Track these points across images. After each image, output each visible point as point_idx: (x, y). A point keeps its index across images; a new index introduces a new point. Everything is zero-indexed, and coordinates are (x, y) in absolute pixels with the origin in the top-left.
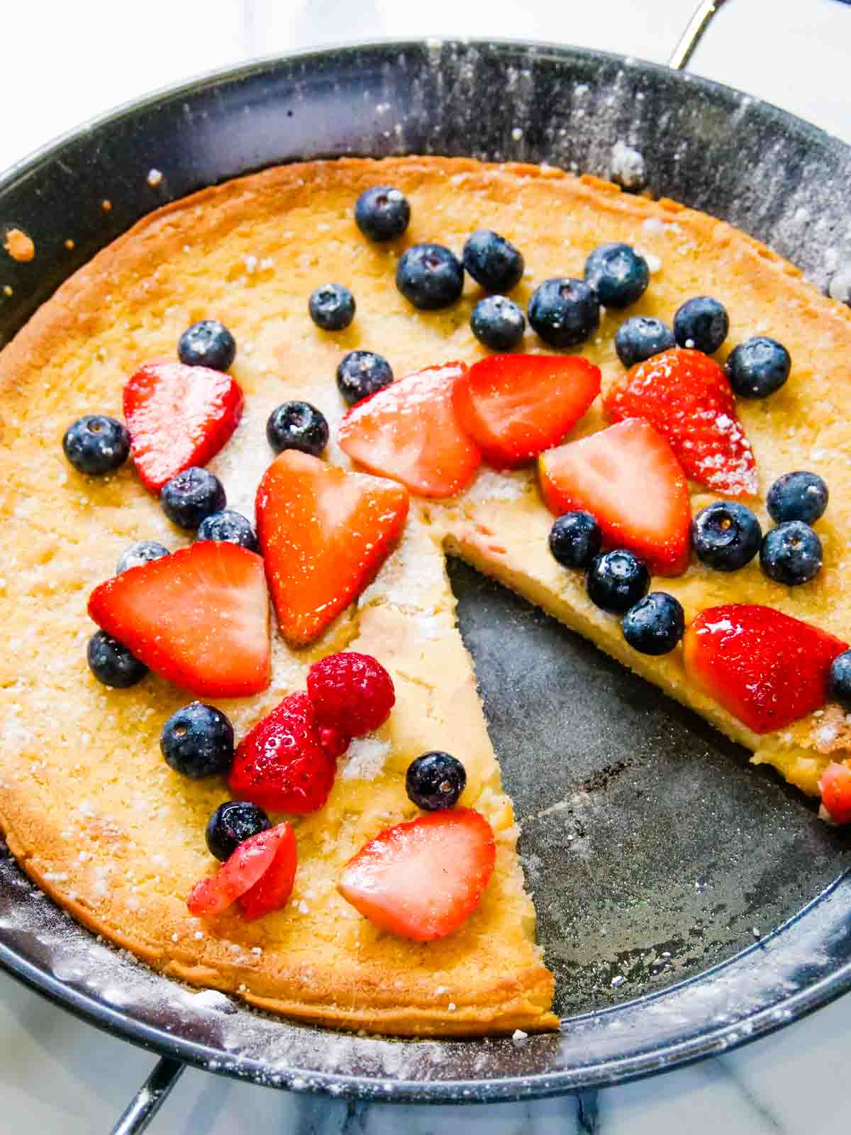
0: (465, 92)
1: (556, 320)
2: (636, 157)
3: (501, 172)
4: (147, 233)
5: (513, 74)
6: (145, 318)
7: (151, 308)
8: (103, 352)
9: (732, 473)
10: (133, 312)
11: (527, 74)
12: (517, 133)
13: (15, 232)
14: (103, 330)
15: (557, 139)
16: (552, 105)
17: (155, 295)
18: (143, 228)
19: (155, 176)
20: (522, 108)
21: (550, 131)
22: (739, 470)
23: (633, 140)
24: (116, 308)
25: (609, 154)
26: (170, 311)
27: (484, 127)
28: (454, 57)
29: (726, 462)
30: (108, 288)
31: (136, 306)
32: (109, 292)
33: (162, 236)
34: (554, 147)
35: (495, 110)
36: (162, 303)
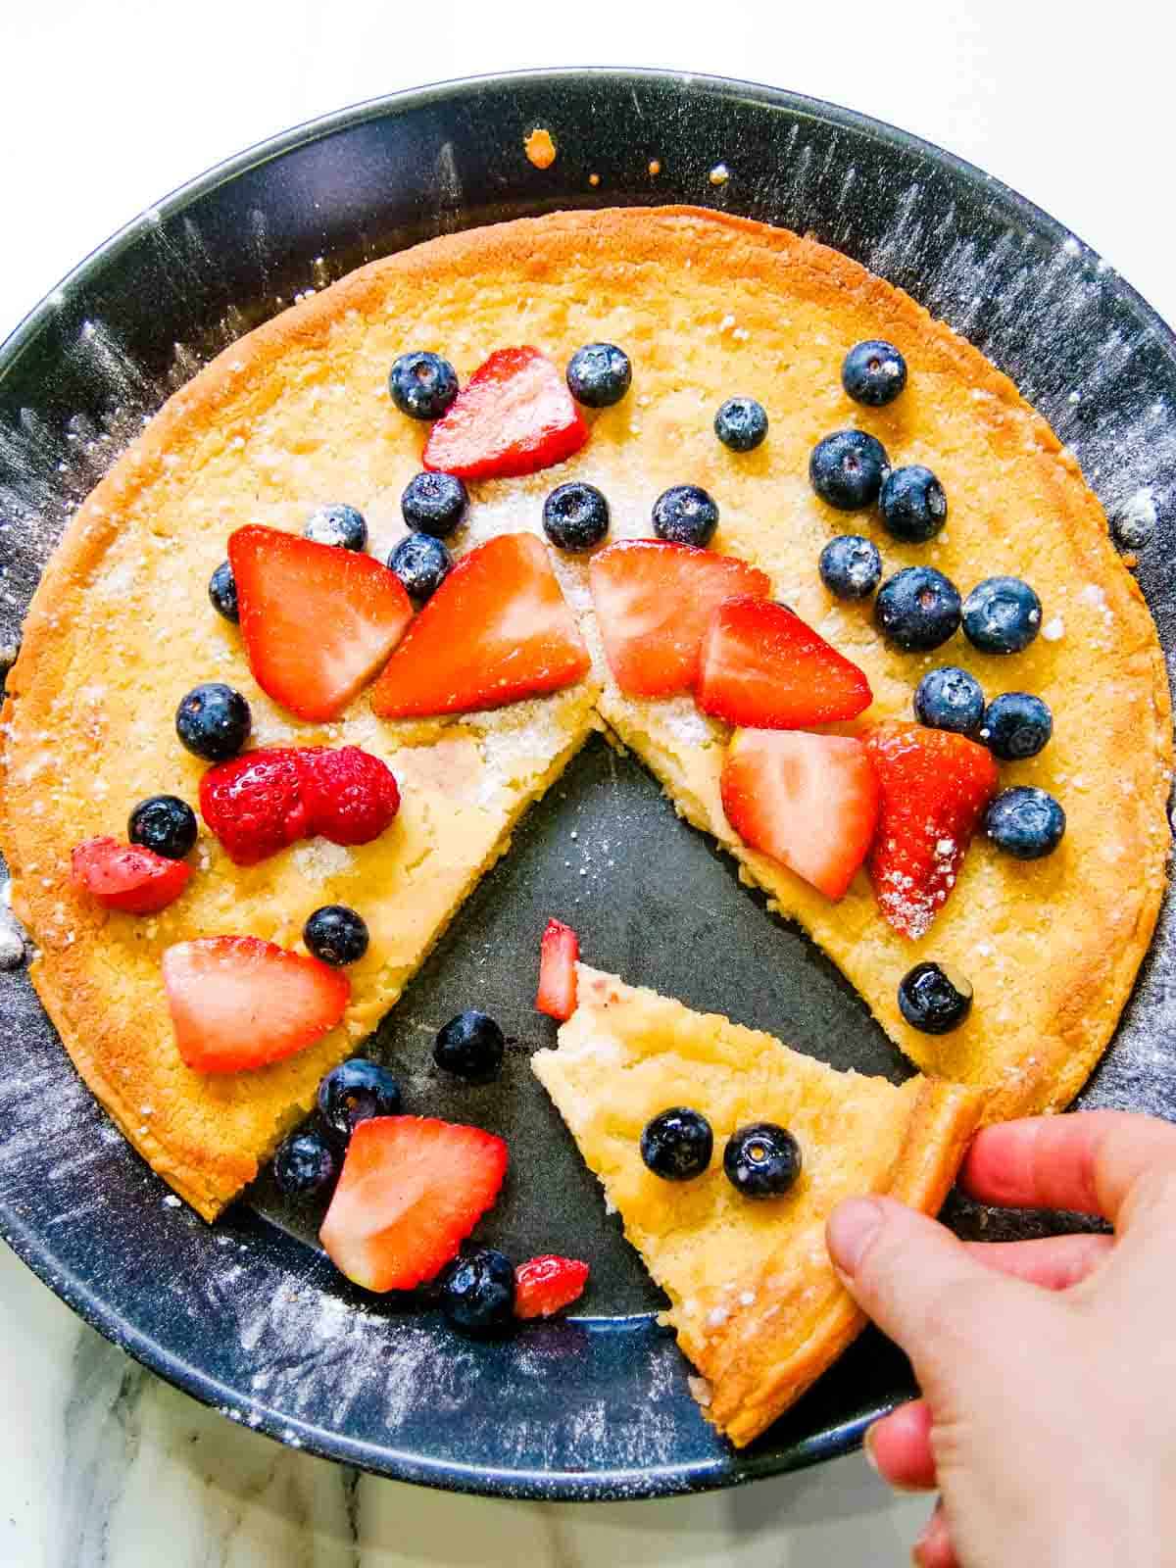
0: (1060, 319)
1: (890, 614)
2: (1151, 516)
3: (1029, 421)
4: (668, 222)
5: (1115, 337)
6: (595, 299)
7: (609, 294)
8: (530, 302)
9: (909, 904)
10: (589, 287)
11: (1128, 350)
12: (1074, 397)
13: (545, 132)
14: (549, 283)
15: (1102, 435)
16: (1123, 399)
17: (621, 285)
18: (668, 214)
19: (720, 173)
20: (1096, 378)
21: (1103, 421)
22: (917, 906)
23: (1162, 498)
24: (578, 271)
25: (1134, 489)
26: (621, 310)
27: (1051, 365)
28: (1077, 276)
29: (913, 889)
30: (588, 246)
31: (598, 281)
32: (585, 251)
33: (677, 234)
34: (1095, 439)
35: (1073, 358)
36: (621, 297)
